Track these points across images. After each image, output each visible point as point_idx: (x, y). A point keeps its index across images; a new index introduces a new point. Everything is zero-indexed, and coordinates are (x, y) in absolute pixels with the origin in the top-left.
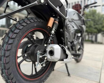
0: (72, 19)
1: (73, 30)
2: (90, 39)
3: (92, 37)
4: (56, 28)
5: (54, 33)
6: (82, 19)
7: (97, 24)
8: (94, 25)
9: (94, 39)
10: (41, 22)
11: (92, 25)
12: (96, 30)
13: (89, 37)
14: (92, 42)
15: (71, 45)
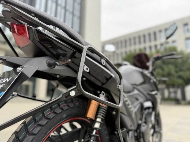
0: (133, 85)
1: (137, 104)
2: (173, 95)
3: (176, 92)
4: (103, 116)
5: (101, 122)
6: (152, 81)
7: (181, 70)
8: (177, 72)
9: (179, 96)
10: (75, 107)
11: (173, 72)
12: (180, 81)
13: (170, 93)
14: (177, 102)
15: (136, 134)
